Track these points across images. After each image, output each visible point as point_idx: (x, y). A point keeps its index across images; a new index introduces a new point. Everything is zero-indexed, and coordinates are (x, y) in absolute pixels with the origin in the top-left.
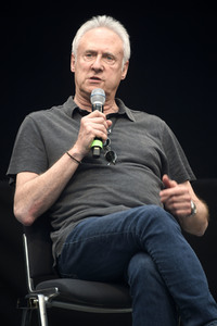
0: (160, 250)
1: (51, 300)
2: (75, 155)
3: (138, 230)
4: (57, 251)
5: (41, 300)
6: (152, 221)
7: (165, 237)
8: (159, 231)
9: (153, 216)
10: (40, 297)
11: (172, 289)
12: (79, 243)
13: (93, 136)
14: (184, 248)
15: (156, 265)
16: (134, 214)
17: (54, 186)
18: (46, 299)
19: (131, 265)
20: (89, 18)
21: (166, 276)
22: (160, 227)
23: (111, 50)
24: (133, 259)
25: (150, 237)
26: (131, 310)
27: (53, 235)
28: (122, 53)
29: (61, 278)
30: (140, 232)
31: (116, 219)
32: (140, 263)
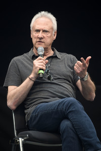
0: (75, 117)
1: (25, 140)
2: (32, 78)
3: (64, 109)
4: (27, 118)
5: (21, 140)
6: (71, 105)
7: (77, 112)
8: (74, 109)
9: (71, 103)
10: (20, 139)
11: (80, 136)
12: (38, 114)
13: (38, 69)
14: (85, 117)
15: (73, 125)
16: (62, 102)
17: (23, 92)
18: (23, 140)
19: (61, 125)
20: (37, 13)
21: (77, 130)
22: (74, 108)
23: (46, 28)
24: (62, 122)
25: (70, 112)
26: (61, 145)
27: (26, 111)
28: (52, 28)
29: (29, 130)
30: (65, 110)
31: (54, 104)
32: (65, 124)
